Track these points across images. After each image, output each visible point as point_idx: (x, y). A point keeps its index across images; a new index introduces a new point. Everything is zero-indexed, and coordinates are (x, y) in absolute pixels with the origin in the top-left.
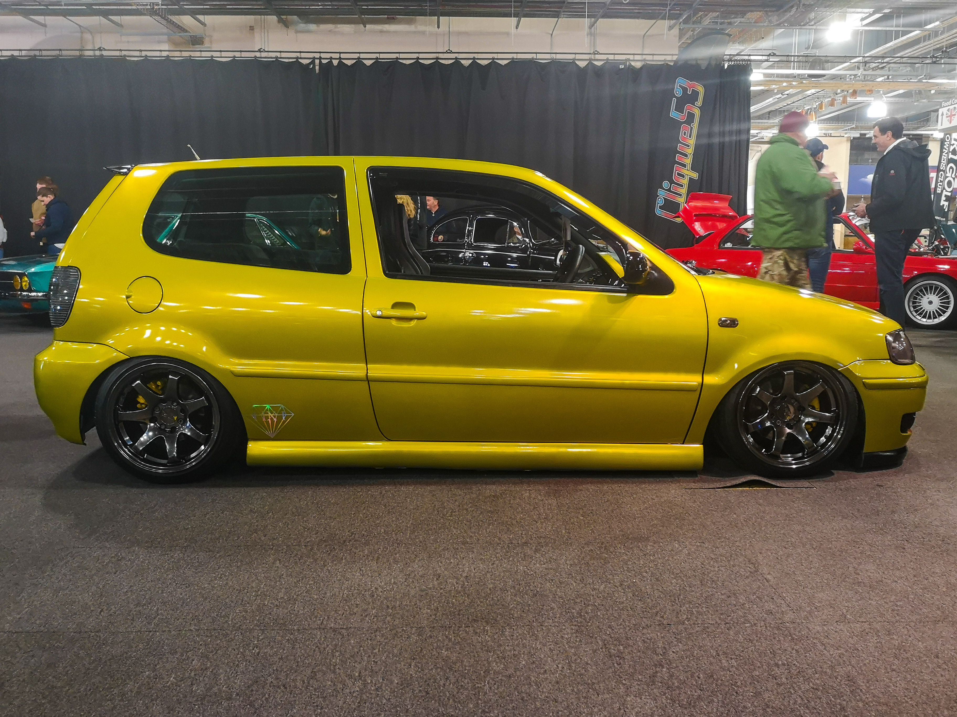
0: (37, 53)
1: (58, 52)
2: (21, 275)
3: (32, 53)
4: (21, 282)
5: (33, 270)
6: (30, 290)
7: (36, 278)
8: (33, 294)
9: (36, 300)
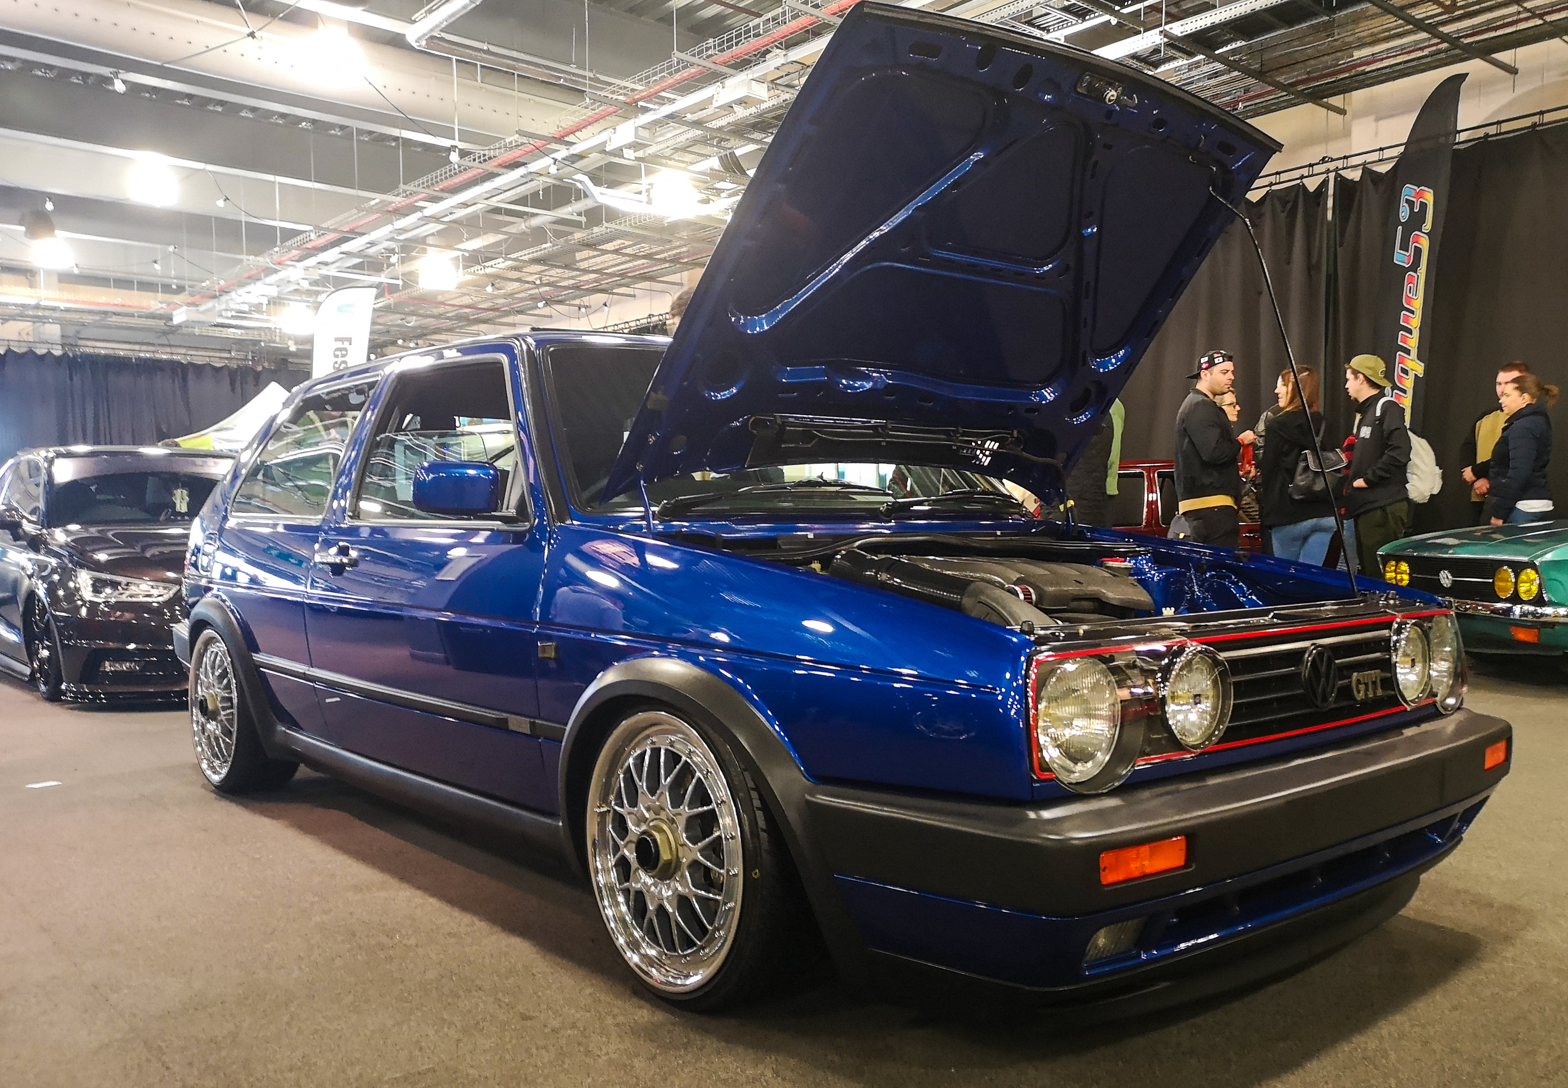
0: (1492, 130)
1: (1536, 119)
2: (1518, 568)
3: (1481, 133)
4: (1516, 583)
5: (1549, 557)
6: (1539, 601)
7: (1554, 574)
8: (1548, 610)
9: (1553, 625)
